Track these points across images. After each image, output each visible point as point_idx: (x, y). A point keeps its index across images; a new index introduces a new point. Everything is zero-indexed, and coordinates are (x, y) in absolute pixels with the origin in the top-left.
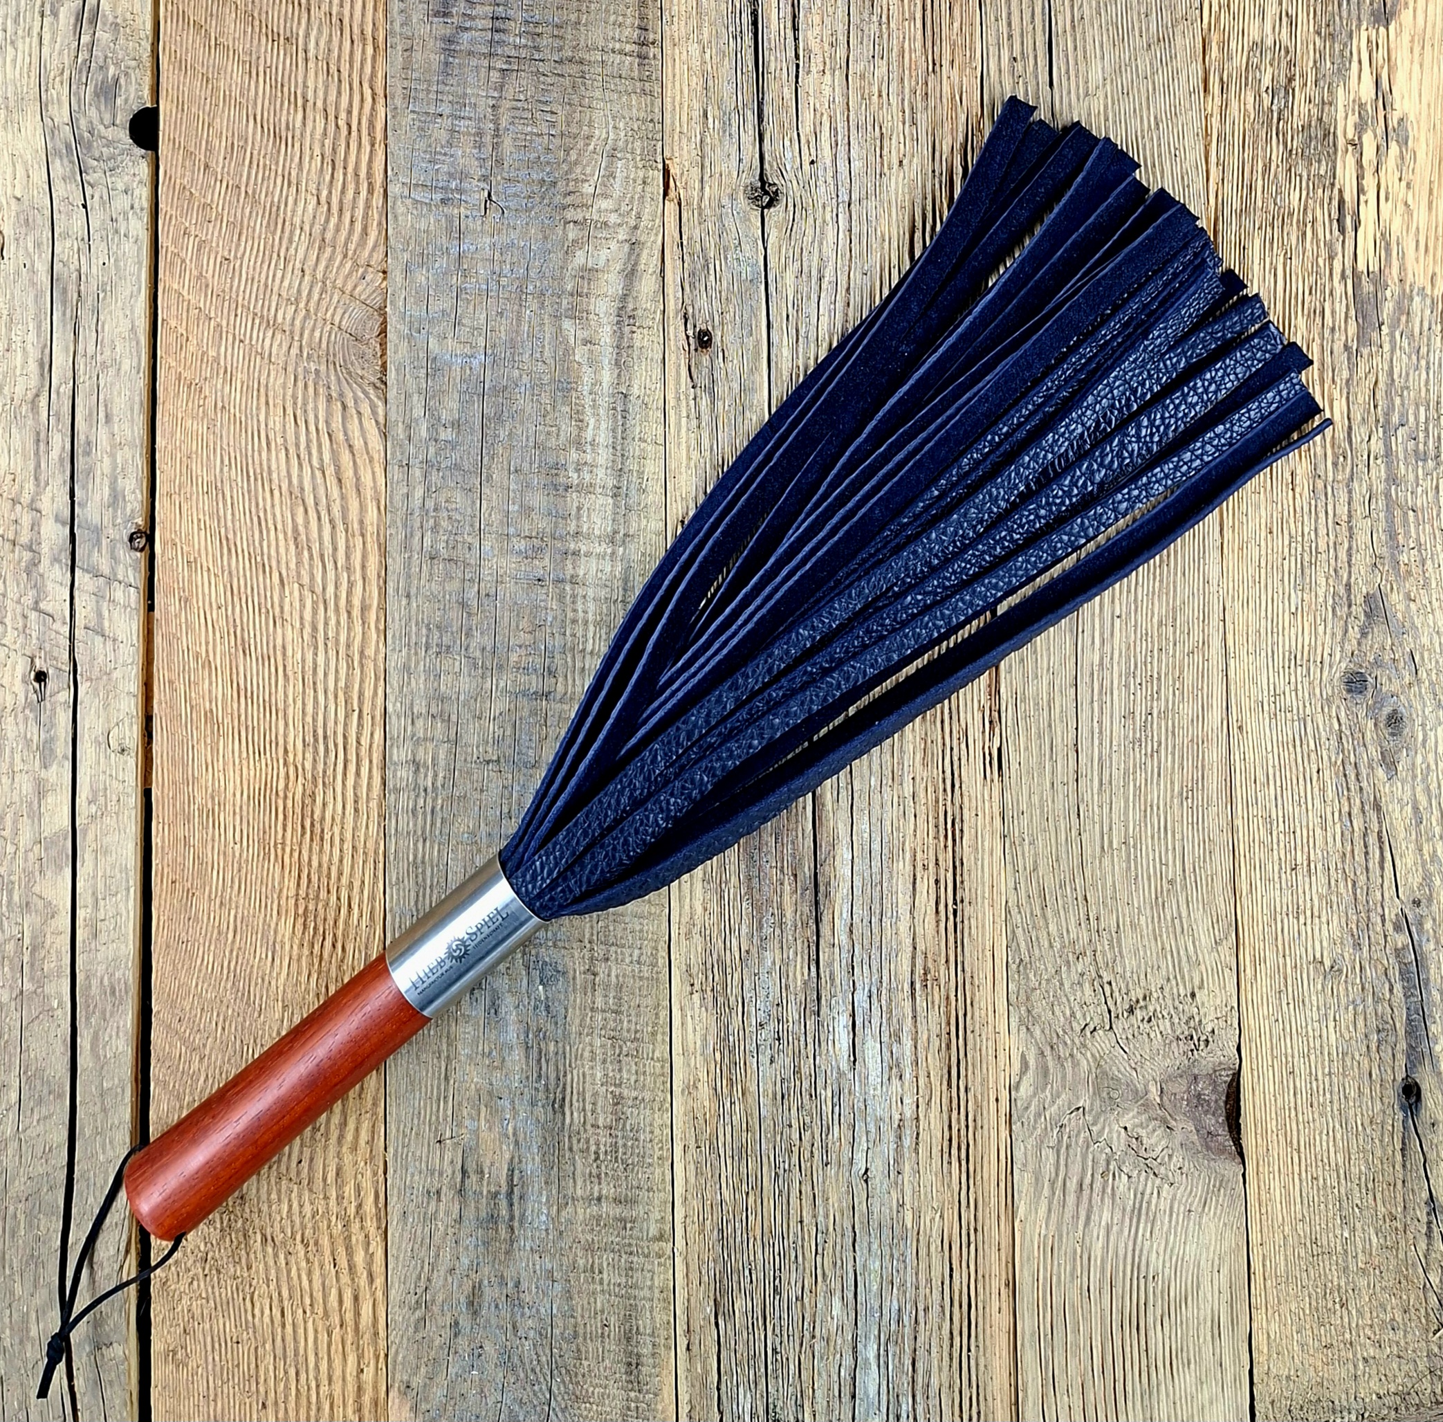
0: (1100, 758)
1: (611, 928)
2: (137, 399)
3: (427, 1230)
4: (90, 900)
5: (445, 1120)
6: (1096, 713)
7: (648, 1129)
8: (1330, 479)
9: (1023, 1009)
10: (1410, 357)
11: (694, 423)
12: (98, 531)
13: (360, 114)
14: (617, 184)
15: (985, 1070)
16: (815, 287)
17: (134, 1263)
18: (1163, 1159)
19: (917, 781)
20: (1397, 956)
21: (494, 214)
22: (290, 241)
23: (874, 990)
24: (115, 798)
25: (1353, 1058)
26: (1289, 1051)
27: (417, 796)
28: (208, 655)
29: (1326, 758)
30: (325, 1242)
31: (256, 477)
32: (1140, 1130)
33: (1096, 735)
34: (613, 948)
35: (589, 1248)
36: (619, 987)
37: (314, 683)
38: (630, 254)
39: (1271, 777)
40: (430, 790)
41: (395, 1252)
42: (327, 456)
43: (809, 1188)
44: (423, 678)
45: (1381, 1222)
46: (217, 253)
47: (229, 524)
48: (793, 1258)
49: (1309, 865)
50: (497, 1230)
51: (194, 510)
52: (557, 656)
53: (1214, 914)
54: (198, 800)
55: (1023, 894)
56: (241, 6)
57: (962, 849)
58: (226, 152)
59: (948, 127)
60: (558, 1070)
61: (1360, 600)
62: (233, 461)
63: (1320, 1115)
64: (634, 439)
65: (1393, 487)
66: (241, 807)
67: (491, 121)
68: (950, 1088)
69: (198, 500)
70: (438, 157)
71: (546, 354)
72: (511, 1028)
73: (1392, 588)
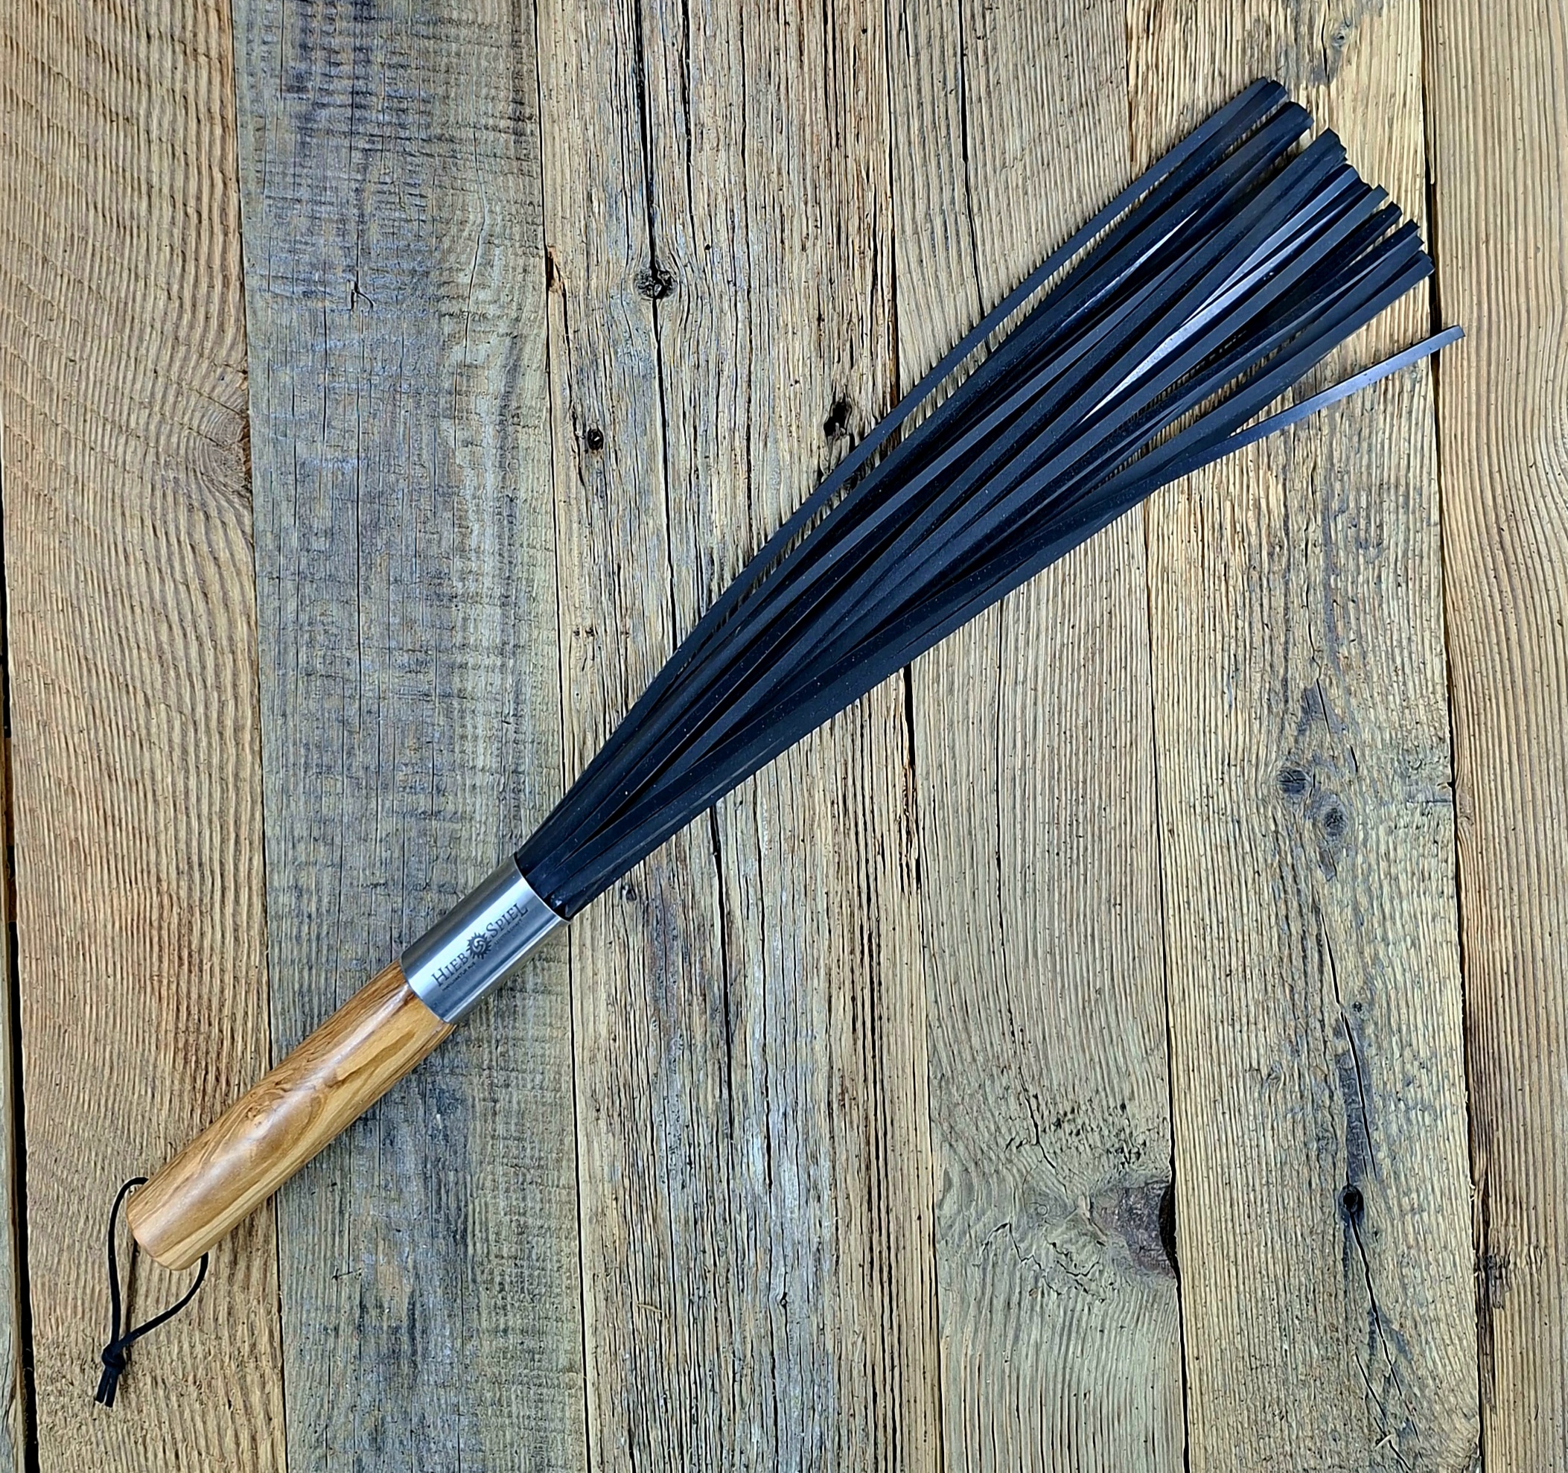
0: (1023, 865)
1: (511, 1053)
3: (325, 1367)
6: (1018, 819)
7: (555, 1258)
8: (1266, 570)
9: (946, 1126)
10: (1350, 439)
11: (587, 528)
13: (210, 201)
14: (496, 273)
15: (906, 1191)
16: (713, 382)
17: (20, 1408)
18: (1094, 1275)
19: (831, 896)
20: (1337, 1062)
21: (362, 308)
22: (141, 339)
23: (789, 1111)
25: (1292, 1168)
26: (1225, 1161)
28: (70, 782)
29: (1261, 860)
30: (219, 1383)
31: (116, 594)
32: (1069, 1246)
33: (1019, 842)
34: (514, 1074)
35: (496, 1381)
36: (521, 1114)
37: (187, 808)
38: (511, 349)
39: (1204, 881)
40: (314, 916)
41: (292, 1390)
42: (190, 570)
43: (726, 1314)
44: (303, 800)
45: (1322, 1334)
46: (61, 354)
47: (88, 643)
48: (709, 1387)
49: (1244, 971)
50: (399, 1364)
51: (49, 628)
52: (446, 774)
53: (1145, 1025)
54: (67, 932)
55: (943, 1005)
56: (75, 84)
57: (879, 964)
58: (65, 244)
59: (854, 205)
60: (458, 1200)
61: (1297, 695)
62: (89, 576)
63: (1259, 1226)
64: (521, 545)
65: (1332, 578)
66: (113, 939)
67: (355, 206)
68: (870, 1210)
69: (52, 618)
70: (298, 246)
71: (426, 456)
72: (407, 1159)
73: (1331, 683)
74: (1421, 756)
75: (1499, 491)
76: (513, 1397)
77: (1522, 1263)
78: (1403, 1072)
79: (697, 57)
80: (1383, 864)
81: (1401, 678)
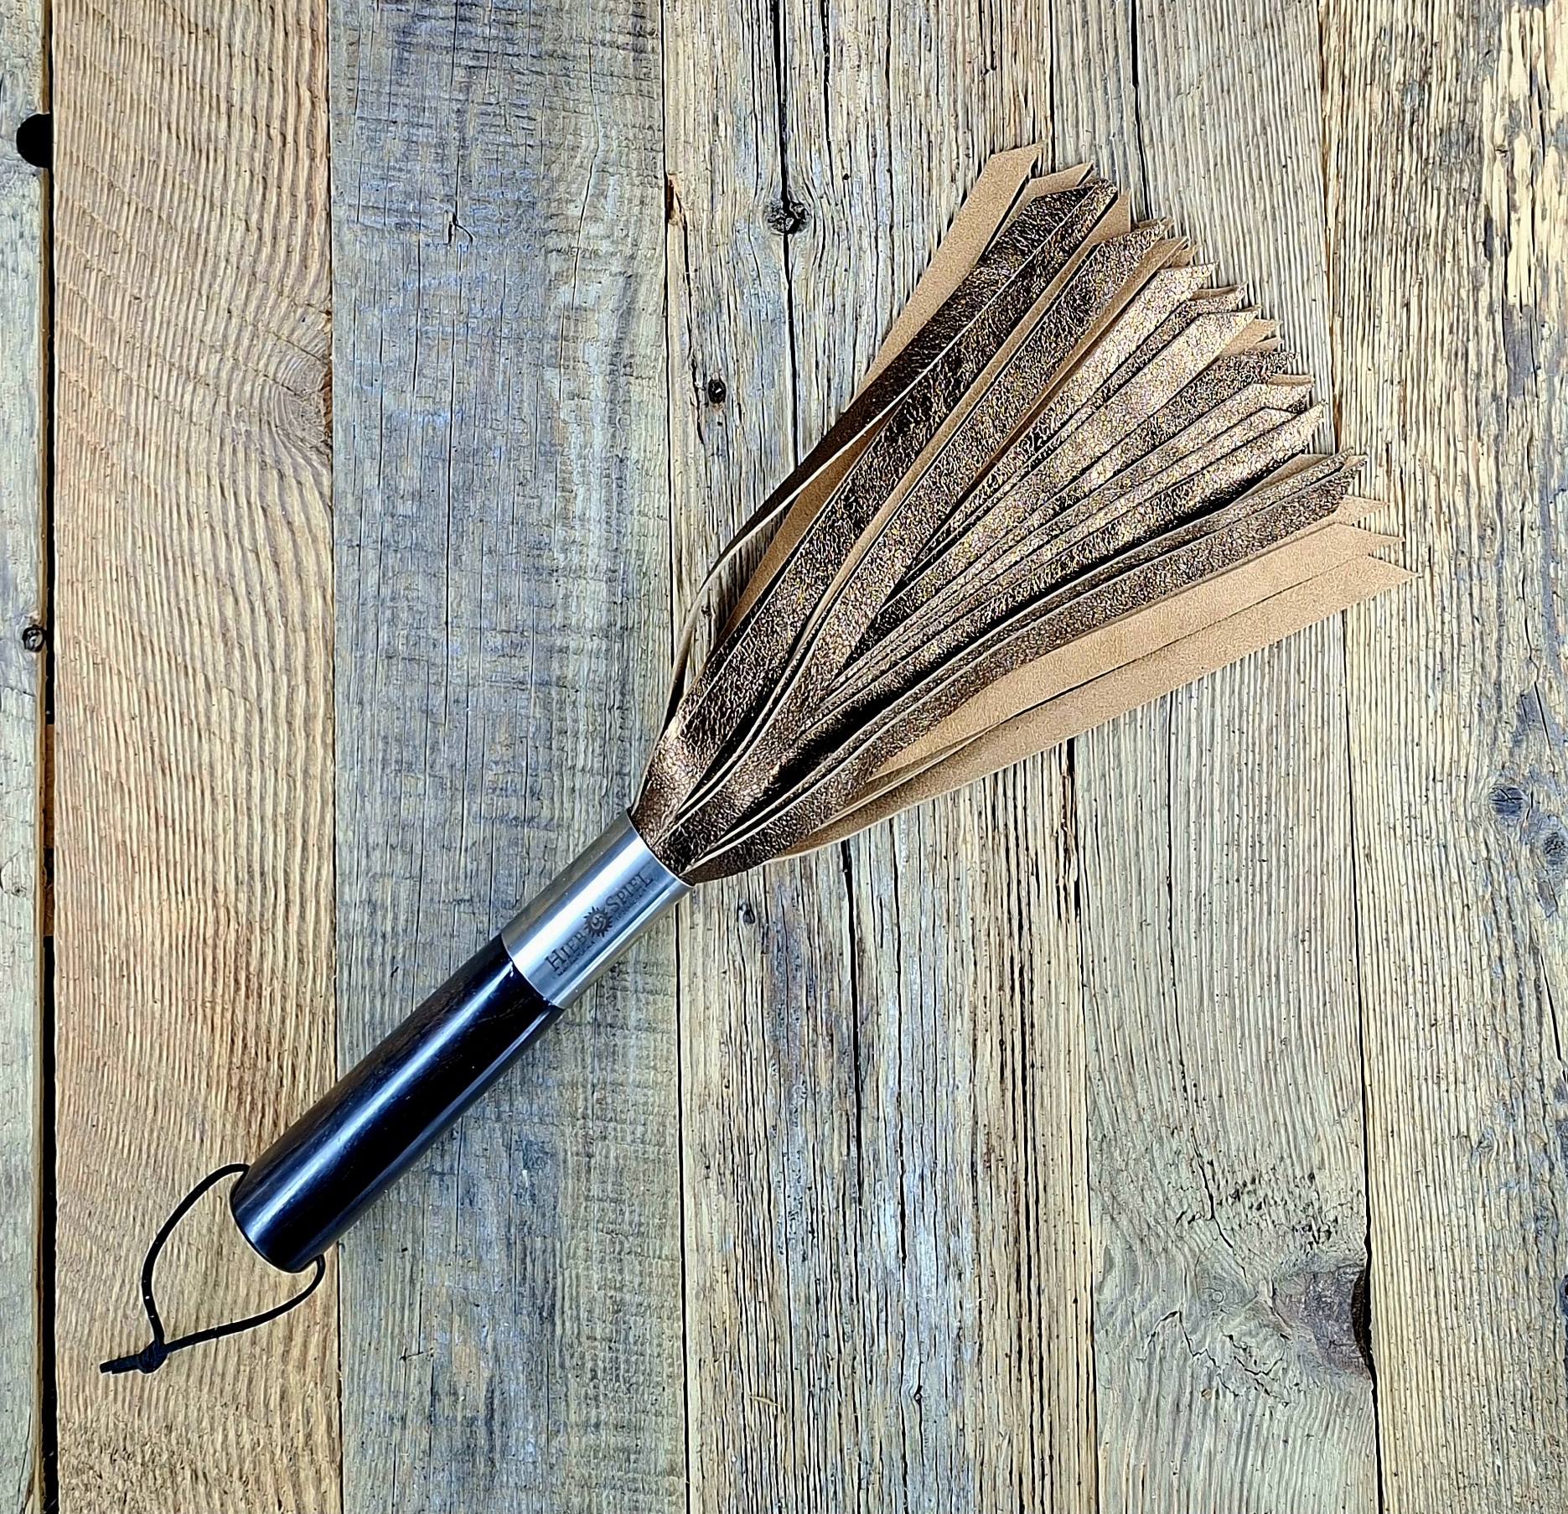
0: (1198, 894)
1: (609, 1100)
2: (30, 467)
3: (390, 1464)
5: (411, 1330)
6: (1193, 837)
7: (655, 1342)
8: (1477, 556)
9: (1107, 1194)
11: (705, 492)
13: (296, 122)
14: (610, 206)
15: (1061, 1268)
16: (850, 328)
17: (38, 1506)
18: (1276, 1373)
19: (978, 922)
20: (1559, 1129)
21: (460, 242)
22: (214, 275)
23: (927, 1173)
24: (9, 948)
26: (1429, 1243)
28: (119, 776)
29: (1471, 891)
30: (268, 1479)
31: (176, 561)
32: (1247, 1339)
33: (1193, 865)
34: (612, 1125)
35: (584, 1485)
36: (620, 1172)
37: (249, 809)
38: (625, 289)
39: (1405, 915)
40: (389, 936)
41: (351, 1489)
42: (261, 535)
43: (850, 1409)
44: (379, 801)
45: (1540, 1446)
46: (125, 291)
47: (144, 617)
48: (831, 1494)
49: (1452, 1019)
50: (474, 1460)
51: (101, 601)
52: (542, 774)
53: (1337, 1079)
54: (110, 949)
55: (1106, 1056)
57: (1032, 1002)
58: (134, 169)
59: (1010, 132)
60: (546, 1272)
61: (1512, 700)
62: (147, 541)
63: (1467, 1318)
64: (631, 513)
65: (1552, 565)
66: (161, 959)
67: (456, 129)
68: (1019, 1290)
69: (105, 588)
70: (391, 173)
71: (526, 410)
72: (488, 1222)
73: (1551, 687)
76: (605, 1504)
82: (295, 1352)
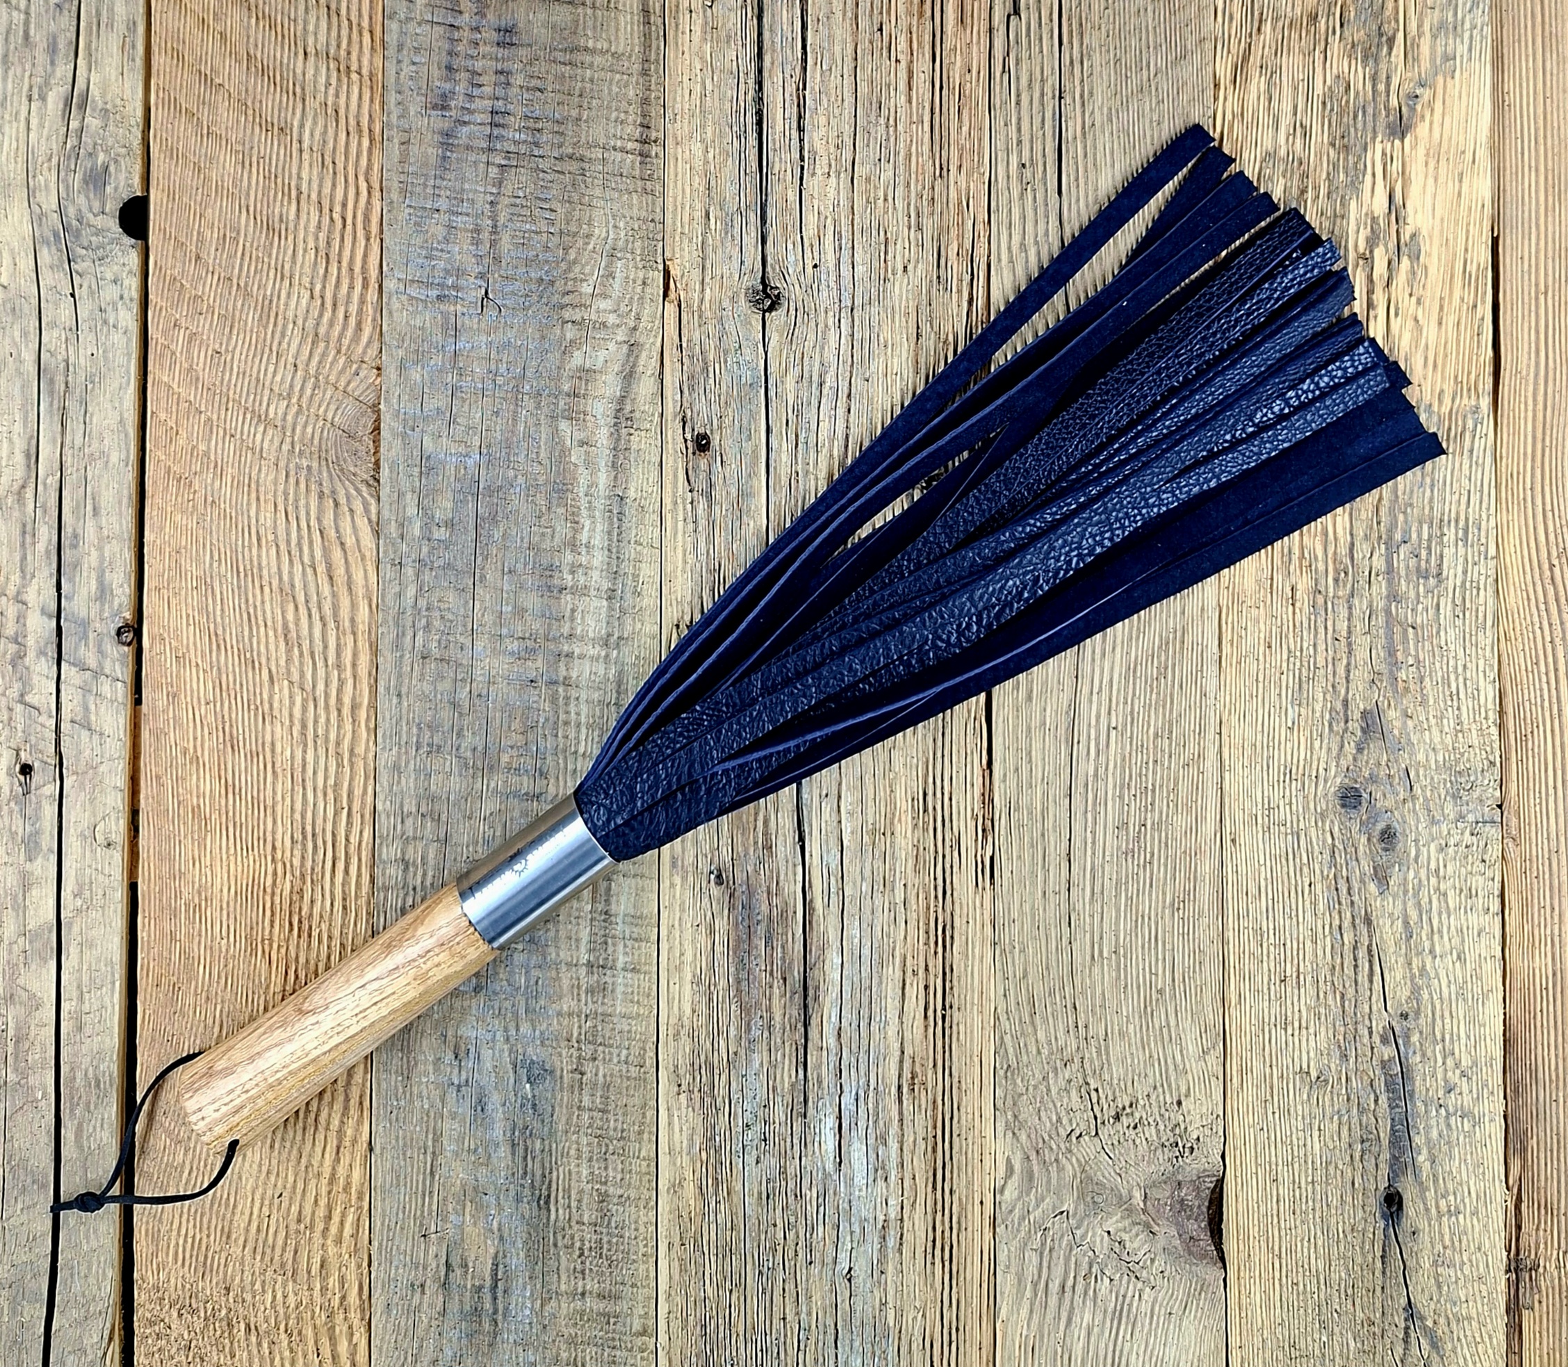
0: (1092, 869)
1: (600, 1028)
2: (126, 492)
3: (410, 1322)
4: (75, 994)
5: (430, 1214)
6: (1090, 824)
7: (633, 1226)
8: (1331, 595)
9: (1010, 1114)
11: (691, 526)
12: (85, 624)
13: (355, 207)
14: (617, 285)
15: (970, 1173)
16: (815, 393)
17: (117, 1350)
18: (1145, 1262)
19: (909, 887)
20: (1383, 1068)
21: (491, 312)
22: (283, 335)
23: (861, 1093)
24: (100, 892)
25: (1336, 1167)
26: (1273, 1159)
27: (406, 894)
28: (195, 751)
29: (1318, 872)
30: (309, 1332)
31: (246, 574)
32: (1122, 1235)
33: (1089, 845)
34: (601, 1048)
35: (572, 1342)
36: (607, 1087)
37: (303, 781)
38: (628, 355)
39: (1263, 890)
40: (418, 889)
41: (378, 1343)
42: (318, 553)
43: (793, 1286)
44: (413, 776)
45: (1359, 1327)
46: (208, 346)
47: (219, 619)
48: (775, 1355)
49: (1298, 977)
50: (480, 1323)
51: (183, 605)
52: (549, 758)
53: (1202, 1023)
54: (185, 895)
55: (1012, 999)
56: (235, 95)
57: (952, 954)
58: (218, 244)
59: (954, 233)
60: (543, 1167)
61: (1357, 715)
62: (223, 556)
63: (1302, 1222)
64: (629, 542)
65: (1394, 605)
66: (228, 903)
67: (489, 217)
68: (934, 1190)
69: (186, 594)
70: (435, 253)
71: (542, 455)
72: (497, 1125)
73: (1389, 705)
74: (1472, 778)
75: (1551, 529)
76: (588, 1358)
77: (1551, 1267)
78: (1446, 1081)
79: (813, 89)
80: (1433, 880)
81: (1455, 704)
82: (334, 1230)
